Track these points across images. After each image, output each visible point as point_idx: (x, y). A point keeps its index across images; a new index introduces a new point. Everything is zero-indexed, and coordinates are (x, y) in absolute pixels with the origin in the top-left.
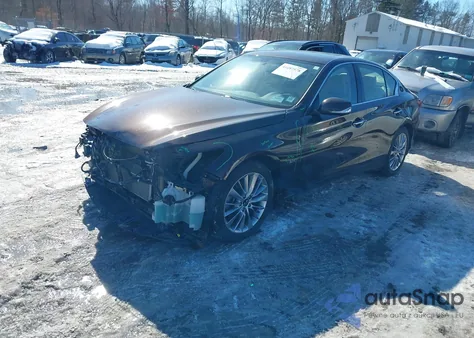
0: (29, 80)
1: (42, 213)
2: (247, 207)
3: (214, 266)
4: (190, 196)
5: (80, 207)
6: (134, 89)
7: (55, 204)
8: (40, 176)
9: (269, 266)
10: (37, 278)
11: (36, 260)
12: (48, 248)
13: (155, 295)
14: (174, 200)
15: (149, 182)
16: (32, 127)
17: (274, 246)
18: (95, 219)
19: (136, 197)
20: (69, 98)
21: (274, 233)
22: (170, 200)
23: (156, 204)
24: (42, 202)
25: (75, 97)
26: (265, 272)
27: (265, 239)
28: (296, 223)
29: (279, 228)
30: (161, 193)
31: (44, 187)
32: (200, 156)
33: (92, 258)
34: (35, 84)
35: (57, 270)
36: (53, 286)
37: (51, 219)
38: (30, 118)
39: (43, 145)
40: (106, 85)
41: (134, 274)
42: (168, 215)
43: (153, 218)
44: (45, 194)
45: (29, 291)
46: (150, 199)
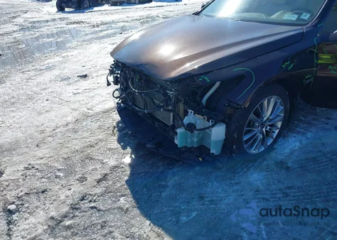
0: (74, 23)
1: (85, 134)
2: (264, 129)
3: (236, 188)
4: (211, 124)
5: (115, 127)
6: (147, 22)
7: (95, 125)
8: (83, 100)
9: (289, 188)
10: (83, 199)
11: (82, 180)
12: (91, 168)
13: (184, 219)
14: (195, 127)
15: (170, 111)
16: (77, 60)
17: (290, 165)
18: (126, 138)
19: (159, 121)
20: (101, 34)
21: (287, 151)
22: (191, 127)
23: (179, 131)
24: (85, 124)
25: (105, 32)
26: (286, 195)
27: (280, 158)
28: (307, 138)
29: (292, 145)
30: (182, 121)
31: (86, 110)
32: (218, 84)
33: (126, 178)
34: (78, 25)
35: (98, 190)
36: (96, 208)
37: (92, 139)
38: (75, 52)
39: (84, 74)
40: (127, 21)
41: (164, 195)
42: (189, 140)
43: (176, 142)
44: (86, 116)
45: (77, 213)
46: (171, 123)
